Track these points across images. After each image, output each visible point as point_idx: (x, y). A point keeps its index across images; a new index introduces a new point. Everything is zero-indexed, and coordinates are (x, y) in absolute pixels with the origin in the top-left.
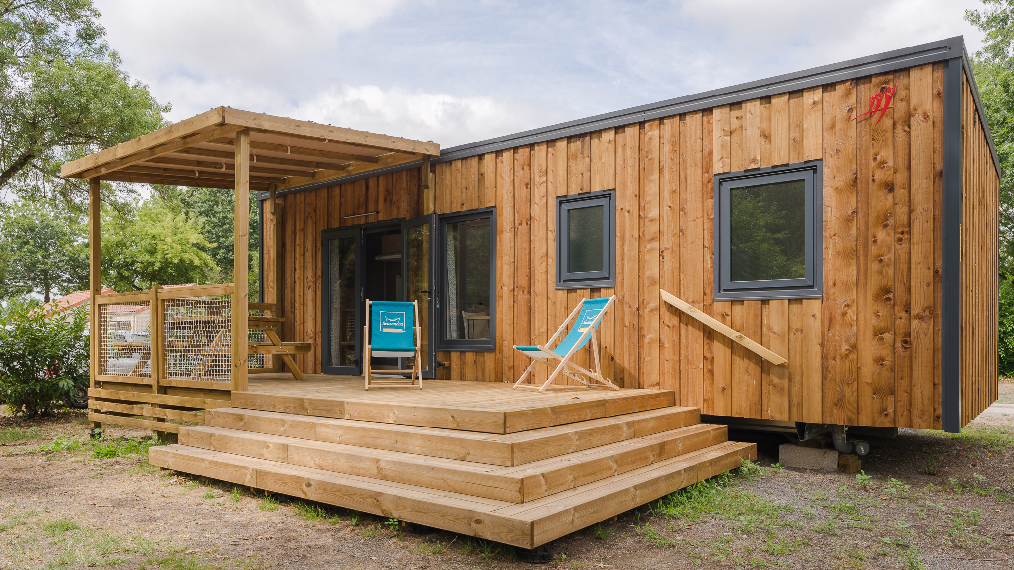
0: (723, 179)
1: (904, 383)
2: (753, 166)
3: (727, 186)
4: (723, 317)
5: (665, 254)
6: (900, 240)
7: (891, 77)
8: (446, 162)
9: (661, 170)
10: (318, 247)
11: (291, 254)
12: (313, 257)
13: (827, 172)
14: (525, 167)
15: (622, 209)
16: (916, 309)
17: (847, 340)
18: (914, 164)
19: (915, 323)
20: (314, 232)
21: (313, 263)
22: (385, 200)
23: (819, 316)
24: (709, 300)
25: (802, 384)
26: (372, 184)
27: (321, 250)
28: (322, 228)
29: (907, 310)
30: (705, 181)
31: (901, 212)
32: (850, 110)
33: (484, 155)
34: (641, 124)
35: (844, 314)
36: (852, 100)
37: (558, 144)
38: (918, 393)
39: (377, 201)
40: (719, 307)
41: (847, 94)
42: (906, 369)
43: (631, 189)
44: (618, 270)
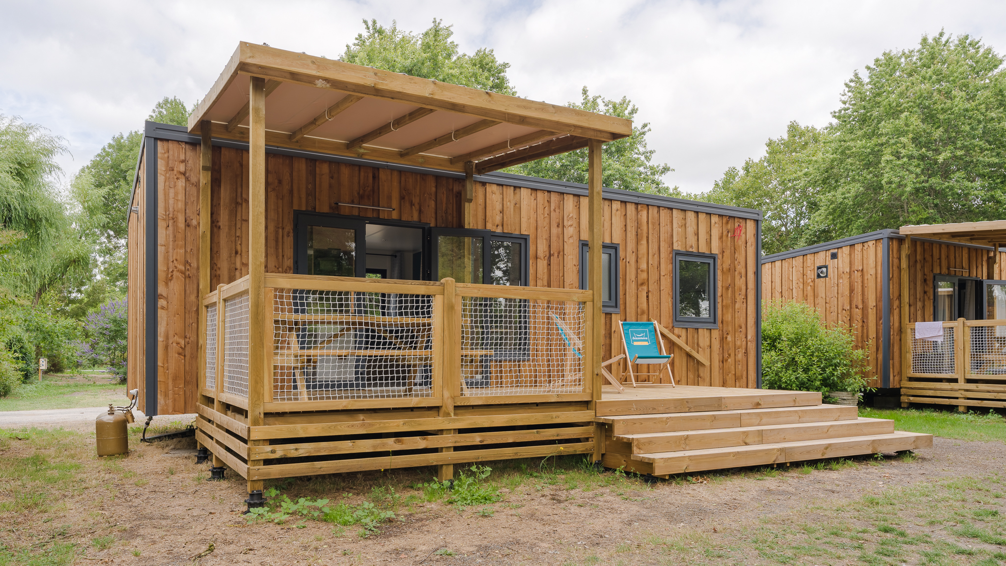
0: (678, 253)
1: (745, 373)
2: (691, 250)
3: (679, 258)
4: (679, 337)
5: (650, 294)
6: (743, 302)
7: (741, 220)
8: (480, 182)
9: (648, 238)
10: (286, 230)
11: (230, 229)
12: (277, 241)
13: (719, 262)
14: (556, 210)
15: (623, 259)
16: (749, 337)
17: (728, 352)
18: (748, 265)
19: (749, 343)
20: (280, 210)
21: (277, 249)
22: (402, 198)
23: (717, 339)
24: (671, 325)
25: (711, 376)
26: (383, 175)
27: (291, 234)
28: (296, 207)
29: (746, 337)
30: (669, 252)
31: (744, 288)
32: (728, 232)
33: (520, 188)
34: (637, 204)
35: (726, 338)
36: (729, 226)
37: (582, 199)
38: (749, 377)
39: (390, 198)
40: (676, 331)
41: (727, 223)
42: (745, 366)
43: (631, 245)
44: (621, 302)
